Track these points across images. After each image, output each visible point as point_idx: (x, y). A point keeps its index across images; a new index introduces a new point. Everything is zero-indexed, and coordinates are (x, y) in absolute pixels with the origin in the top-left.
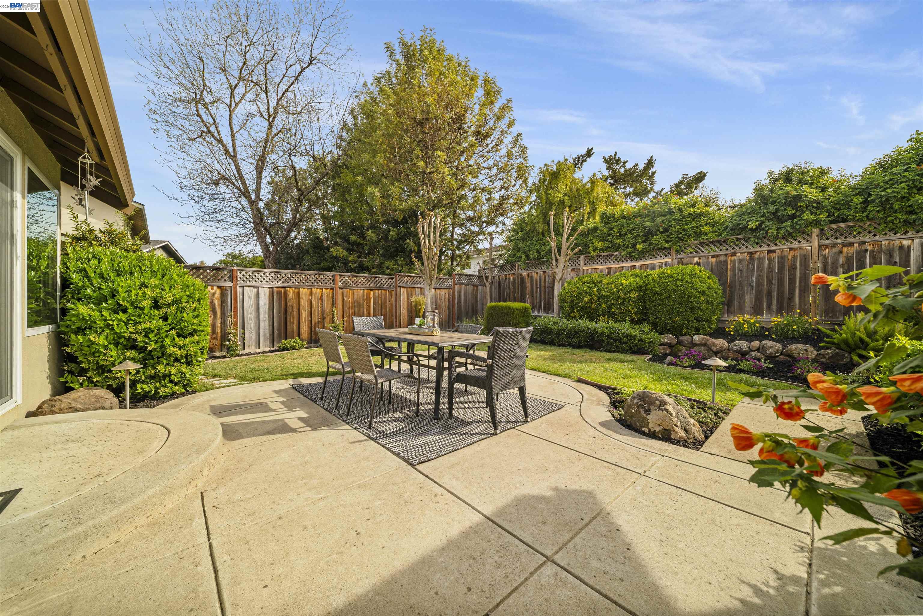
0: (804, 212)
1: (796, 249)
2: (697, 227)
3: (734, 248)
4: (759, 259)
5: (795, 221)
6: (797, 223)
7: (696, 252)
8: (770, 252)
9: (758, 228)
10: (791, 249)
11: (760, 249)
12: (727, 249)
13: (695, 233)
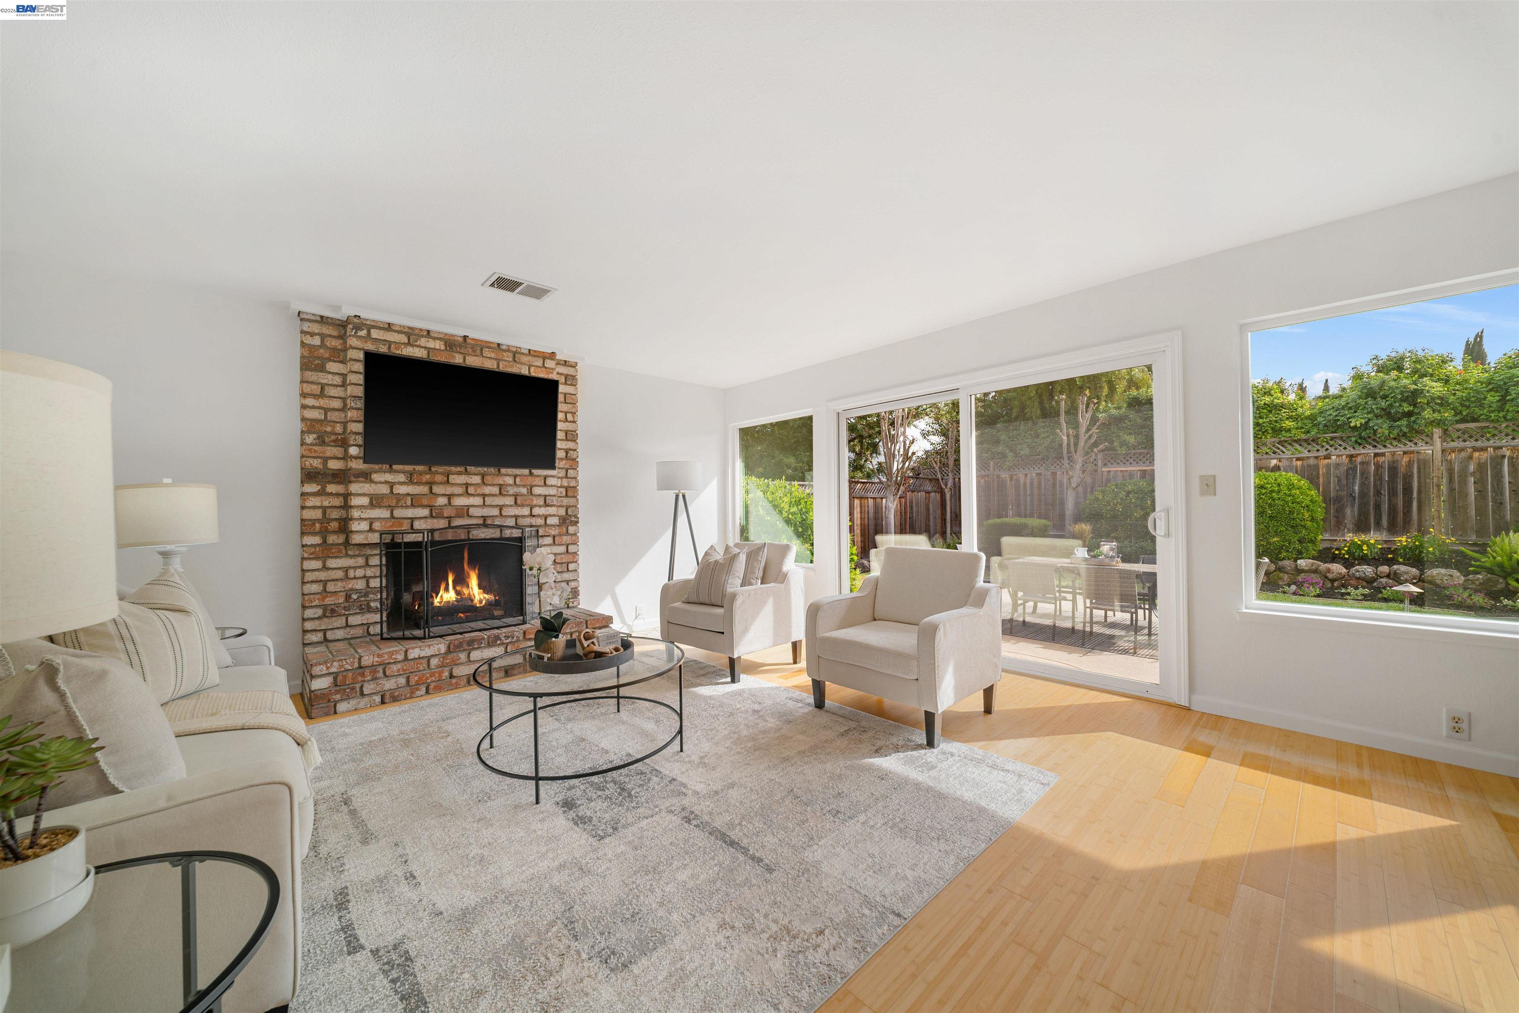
0: (1424, 410)
1: (1412, 452)
2: (1276, 422)
3: (1327, 449)
4: (1362, 463)
5: (1413, 419)
6: (1414, 422)
7: (1274, 453)
8: (1376, 455)
9: (1365, 426)
10: (1405, 453)
11: (1363, 451)
12: (1318, 450)
13: (1272, 428)
